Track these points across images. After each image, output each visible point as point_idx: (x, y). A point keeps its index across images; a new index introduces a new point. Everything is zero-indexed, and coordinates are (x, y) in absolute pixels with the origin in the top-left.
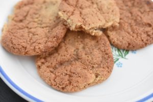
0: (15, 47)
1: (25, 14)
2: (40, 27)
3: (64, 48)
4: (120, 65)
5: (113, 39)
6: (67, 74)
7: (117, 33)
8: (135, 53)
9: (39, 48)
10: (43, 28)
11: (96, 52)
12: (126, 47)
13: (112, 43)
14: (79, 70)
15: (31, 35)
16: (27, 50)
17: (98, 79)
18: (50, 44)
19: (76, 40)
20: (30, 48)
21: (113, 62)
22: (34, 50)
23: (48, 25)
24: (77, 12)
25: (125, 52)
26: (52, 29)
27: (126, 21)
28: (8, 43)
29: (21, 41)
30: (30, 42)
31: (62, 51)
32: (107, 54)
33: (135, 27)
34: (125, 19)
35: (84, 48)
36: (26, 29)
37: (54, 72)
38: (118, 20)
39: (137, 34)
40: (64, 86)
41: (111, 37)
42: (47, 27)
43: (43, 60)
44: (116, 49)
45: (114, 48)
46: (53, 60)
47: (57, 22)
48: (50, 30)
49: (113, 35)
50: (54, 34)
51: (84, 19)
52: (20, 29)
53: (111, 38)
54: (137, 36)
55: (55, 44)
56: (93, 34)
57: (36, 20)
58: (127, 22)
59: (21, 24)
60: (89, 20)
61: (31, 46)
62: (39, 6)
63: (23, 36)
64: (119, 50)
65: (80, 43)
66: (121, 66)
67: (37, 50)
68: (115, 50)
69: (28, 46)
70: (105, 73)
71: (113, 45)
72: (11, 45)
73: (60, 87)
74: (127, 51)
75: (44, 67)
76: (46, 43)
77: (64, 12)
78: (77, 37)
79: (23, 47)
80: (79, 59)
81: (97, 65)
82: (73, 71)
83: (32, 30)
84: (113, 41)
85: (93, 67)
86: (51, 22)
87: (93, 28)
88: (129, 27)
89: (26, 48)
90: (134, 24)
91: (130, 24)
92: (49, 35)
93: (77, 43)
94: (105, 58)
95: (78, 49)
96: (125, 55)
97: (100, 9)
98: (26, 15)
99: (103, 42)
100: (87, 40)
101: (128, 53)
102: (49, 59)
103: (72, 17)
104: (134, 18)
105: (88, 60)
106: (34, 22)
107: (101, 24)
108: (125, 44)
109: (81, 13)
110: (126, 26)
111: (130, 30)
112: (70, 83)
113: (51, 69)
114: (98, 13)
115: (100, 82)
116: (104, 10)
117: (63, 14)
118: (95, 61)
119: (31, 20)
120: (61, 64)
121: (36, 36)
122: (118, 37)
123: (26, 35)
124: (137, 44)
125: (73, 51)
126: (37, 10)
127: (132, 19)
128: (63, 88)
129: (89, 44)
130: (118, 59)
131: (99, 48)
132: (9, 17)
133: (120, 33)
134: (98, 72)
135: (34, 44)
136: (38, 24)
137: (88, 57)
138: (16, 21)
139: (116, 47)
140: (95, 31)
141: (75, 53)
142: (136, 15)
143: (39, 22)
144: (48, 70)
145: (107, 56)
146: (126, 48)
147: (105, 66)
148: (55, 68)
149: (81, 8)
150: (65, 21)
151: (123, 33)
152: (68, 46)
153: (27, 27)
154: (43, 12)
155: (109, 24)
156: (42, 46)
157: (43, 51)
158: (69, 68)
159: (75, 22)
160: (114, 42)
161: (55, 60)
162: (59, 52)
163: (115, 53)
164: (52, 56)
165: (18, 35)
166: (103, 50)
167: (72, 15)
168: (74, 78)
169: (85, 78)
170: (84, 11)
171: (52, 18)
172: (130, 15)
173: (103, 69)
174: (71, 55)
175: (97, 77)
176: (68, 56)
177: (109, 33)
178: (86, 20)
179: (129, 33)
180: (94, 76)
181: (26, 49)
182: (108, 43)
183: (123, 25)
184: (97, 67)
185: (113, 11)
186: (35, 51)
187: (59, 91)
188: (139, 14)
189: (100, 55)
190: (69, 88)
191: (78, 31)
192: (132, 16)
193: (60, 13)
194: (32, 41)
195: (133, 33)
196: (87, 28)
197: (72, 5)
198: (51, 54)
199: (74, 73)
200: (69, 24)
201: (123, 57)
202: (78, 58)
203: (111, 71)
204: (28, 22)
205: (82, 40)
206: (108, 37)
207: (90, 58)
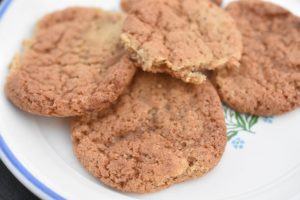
0: (32, 98)
1: (56, 38)
2: (85, 64)
3: (128, 105)
4: (240, 145)
5: (226, 92)
6: (131, 156)
7: (235, 81)
8: (270, 122)
9: (79, 102)
10: (89, 64)
11: (193, 116)
12: (252, 109)
13: (225, 100)
14: (156, 149)
15: (64, 77)
16: (55, 105)
17: (193, 168)
18: (101, 96)
19: (153, 92)
20: (60, 101)
21: (225, 137)
22: (69, 105)
23: (100, 59)
24: (158, 37)
25: (250, 119)
26: (107, 68)
27: (255, 58)
28: (18, 91)
29: (44, 87)
30: (62, 90)
31: (125, 112)
32: (213, 120)
33: (271, 71)
34: (253, 54)
35: (168, 107)
36: (56, 66)
37: (106, 152)
38: (238, 56)
39: (276, 84)
40: (124, 179)
41: (224, 88)
42: (97, 63)
43: (85, 128)
44: (233, 112)
45: (228, 111)
46: (106, 129)
47: (117, 54)
48: (103, 70)
49: (227, 84)
50: (111, 76)
51: (172, 50)
52: (44, 65)
53: (222, 90)
54: (276, 88)
55: (112, 96)
56: (188, 80)
57: (77, 50)
58: (257, 62)
59: (47, 56)
60: (182, 51)
61: (62, 97)
62: (85, 24)
63: (48, 78)
64: (238, 114)
65: (160, 96)
66: (241, 147)
67: (75, 106)
68: (231, 116)
69: (58, 98)
70: (209, 157)
71: (226, 103)
72: (24, 95)
73: (117, 180)
74: (255, 117)
75: (86, 141)
76: (92, 93)
77: (133, 34)
78: (157, 87)
79: (48, 99)
80: (157, 128)
81: (191, 142)
82: (143, 150)
83: (68, 68)
84: (227, 96)
85: (185, 145)
86: (105, 54)
87: (187, 68)
88: (260, 70)
89: (53, 101)
90: (271, 66)
91: (263, 64)
92: (100, 78)
93: (154, 97)
94: (210, 128)
95: (156, 109)
96: (250, 126)
97: (204, 33)
98: (59, 41)
99: (207, 97)
100: (176, 93)
101: (256, 121)
102: (97, 125)
103: (147, 45)
104: (272, 54)
105: (174, 131)
106: (74, 53)
107: (204, 62)
108: (251, 101)
109: (165, 39)
110: (255, 69)
111: (261, 76)
112: (137, 174)
113: (101, 146)
114: (200, 41)
115: (198, 175)
116: (211, 36)
117: (130, 38)
118: (189, 133)
119: (67, 49)
120: (121, 136)
121: (75, 79)
122: (237, 88)
123: (55, 76)
124: (274, 104)
125: (146, 111)
126: (80, 31)
127: (267, 56)
128: (122, 184)
129: (180, 100)
130: (235, 133)
131: (199, 109)
132: (24, 43)
133: (241, 80)
134: (194, 155)
135: (70, 95)
136: (81, 57)
137: (175, 124)
138: (37, 51)
139: (232, 109)
140: (191, 74)
141: (150, 116)
142: (275, 48)
143: (83, 54)
144: (95, 147)
145: (214, 124)
146: (253, 112)
147: (208, 143)
148: (109, 143)
149: (165, 28)
150: (134, 52)
151: (248, 82)
152: (137, 101)
153: (59, 63)
154: (92, 36)
155: (221, 62)
156: (84, 99)
157: (87, 107)
158: (136, 145)
159: (152, 55)
160: (228, 99)
161: (110, 129)
162: (119, 113)
163: (230, 120)
164: (105, 121)
165: (40, 76)
166: (207, 113)
167: (148, 40)
168: (146, 165)
169: (168, 165)
170: (171, 36)
171: (108, 47)
172: (262, 48)
173: (205, 150)
174: (141, 120)
175: (191, 164)
176: (136, 121)
177: (220, 80)
178: (175, 51)
179: (259, 82)
180: (185, 162)
181: (52, 105)
182: (217, 99)
183: (249, 66)
184: (192, 146)
185: (228, 38)
186: (70, 108)
187: (115, 189)
188: (282, 46)
189: (200, 123)
190: (135, 183)
191: (158, 73)
192: (267, 49)
193: (125, 37)
194: (65, 89)
195: (269, 81)
196: (175, 67)
197: (148, 23)
198: (101, 117)
199: (146, 155)
200: (141, 58)
201: (245, 129)
202: (155, 126)
203: (221, 155)
204: (60, 53)
205: (165, 91)
206: (218, 88)
207: (179, 126)
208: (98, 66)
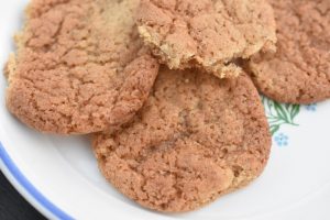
0: (44, 116)
1: (55, 29)
2: (96, 62)
3: (155, 109)
4: (284, 141)
5: (263, 81)
6: (168, 172)
7: (271, 65)
8: (314, 109)
9: (102, 117)
10: (102, 63)
11: (230, 115)
12: (294, 99)
13: (263, 90)
14: (195, 160)
15: (76, 82)
16: (73, 123)
17: (240, 179)
18: (125, 106)
19: (181, 89)
20: (79, 118)
21: (268, 135)
22: (91, 120)
23: (115, 55)
24: (181, 25)
25: (290, 109)
26: (124, 66)
27: (290, 36)
28: (25, 108)
29: (56, 100)
30: (76, 100)
31: (152, 117)
32: (254, 119)
33: (310, 50)
34: (286, 30)
35: (200, 106)
36: (62, 67)
37: (140, 169)
38: (273, 37)
39: (317, 66)
40: (166, 201)
41: (260, 77)
42: (111, 60)
43: (110, 142)
44: (271, 102)
45: (266, 101)
46: (134, 141)
48: (120, 69)
49: (263, 70)
50: (133, 80)
51: (200, 41)
52: (48, 68)
53: (259, 80)
54: (318, 71)
56: (222, 76)
57: (83, 44)
58: (292, 40)
59: (49, 54)
60: (211, 42)
61: (81, 112)
63: (57, 87)
64: (277, 104)
65: (190, 94)
66: (286, 144)
68: (270, 106)
69: (76, 114)
70: (256, 164)
71: (263, 93)
72: (34, 113)
73: (157, 203)
74: (296, 107)
75: (114, 158)
76: (114, 103)
77: (152, 26)
78: (183, 81)
79: (64, 116)
80: (191, 132)
81: (233, 147)
82: (181, 164)
83: (79, 70)
84: (265, 86)
85: (226, 151)
86: (119, 48)
87: (219, 62)
88: (298, 51)
89: (70, 117)
90: (308, 43)
91: (299, 42)
92: (119, 81)
93: (183, 96)
94: (252, 130)
95: (187, 110)
96: (292, 117)
97: (232, 14)
98: (58, 33)
99: (244, 91)
100: (207, 88)
101: (298, 110)
102: (123, 138)
103: (170, 39)
104: (308, 28)
105: (212, 136)
106: (79, 48)
107: (238, 51)
108: (293, 91)
109: (189, 26)
110: (291, 49)
111: (299, 59)
112: (179, 193)
113: (132, 162)
114: (228, 23)
116: (240, 16)
117: (148, 31)
118: (230, 137)
119: (71, 43)
120: (153, 147)
121: (90, 85)
122: (275, 76)
123: (65, 83)
124: (319, 91)
125: (177, 115)
127: (303, 30)
128: (163, 206)
129: (213, 97)
130: (277, 127)
131: (236, 106)
133: (277, 65)
134: (239, 164)
135: (88, 107)
136: (89, 53)
137: (212, 127)
138: (35, 48)
140: (225, 68)
141: (182, 119)
142: (311, 20)
143: (92, 49)
144: (125, 164)
145: (256, 123)
146: (295, 101)
147: (252, 148)
148: (140, 158)
149: (187, 13)
150: (155, 47)
151: (286, 66)
152: (164, 103)
153: (65, 63)
158: (171, 158)
159: (179, 50)
160: (266, 89)
161: (139, 141)
162: (146, 120)
163: (270, 112)
164: (131, 131)
165: (46, 84)
166: (246, 111)
167: (171, 32)
168: (188, 182)
169: (212, 179)
170: (197, 21)
171: (120, 39)
172: (296, 20)
173: (250, 156)
174: (173, 126)
175: (237, 174)
176: (167, 128)
177: (255, 67)
178: (204, 42)
179: (298, 66)
180: (230, 173)
181: (70, 122)
182: (255, 92)
183: (284, 46)
184: (235, 152)
185: (260, 16)
186: (92, 124)
188: (317, 16)
189: (240, 123)
190: (178, 204)
191: (186, 69)
192: (301, 22)
193: (142, 30)
194: (81, 99)
195: (308, 63)
196: (206, 62)
197: (167, 9)
198: (126, 127)
199: (185, 169)
200: (165, 54)
201: (287, 122)
202: (189, 132)
203: (267, 159)
204: (64, 50)
205: (194, 87)
206: (252, 76)
207: (217, 131)
208: (113, 64)
